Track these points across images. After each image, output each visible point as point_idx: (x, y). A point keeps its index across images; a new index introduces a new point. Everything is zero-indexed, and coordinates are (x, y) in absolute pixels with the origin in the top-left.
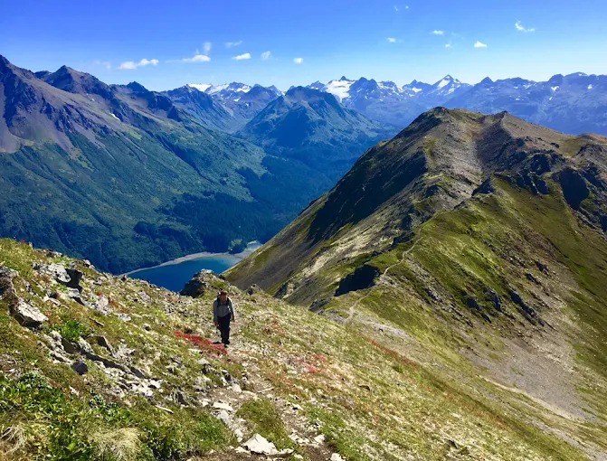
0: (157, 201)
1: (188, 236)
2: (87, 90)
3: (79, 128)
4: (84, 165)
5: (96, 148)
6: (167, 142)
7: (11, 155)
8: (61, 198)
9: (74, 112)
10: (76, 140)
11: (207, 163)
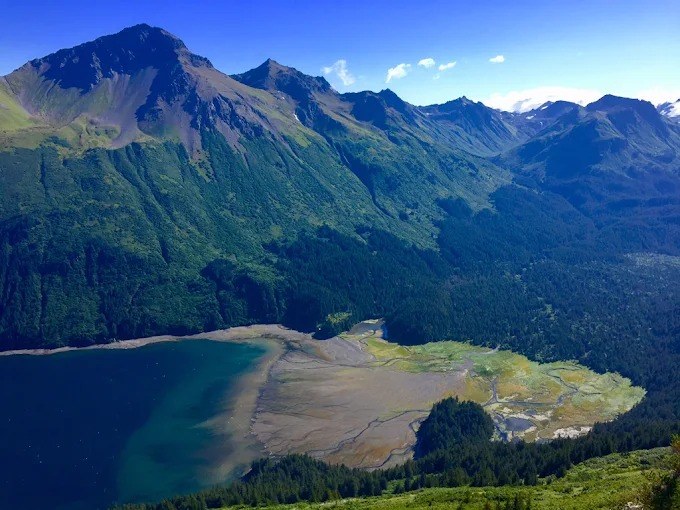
0: (276, 232)
1: (268, 294)
2: (280, 86)
3: (221, 126)
4: (201, 173)
5: (231, 152)
6: (346, 154)
7: (108, 152)
8: (131, 213)
9: (225, 106)
10: (210, 141)
11: (391, 186)
